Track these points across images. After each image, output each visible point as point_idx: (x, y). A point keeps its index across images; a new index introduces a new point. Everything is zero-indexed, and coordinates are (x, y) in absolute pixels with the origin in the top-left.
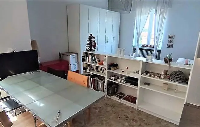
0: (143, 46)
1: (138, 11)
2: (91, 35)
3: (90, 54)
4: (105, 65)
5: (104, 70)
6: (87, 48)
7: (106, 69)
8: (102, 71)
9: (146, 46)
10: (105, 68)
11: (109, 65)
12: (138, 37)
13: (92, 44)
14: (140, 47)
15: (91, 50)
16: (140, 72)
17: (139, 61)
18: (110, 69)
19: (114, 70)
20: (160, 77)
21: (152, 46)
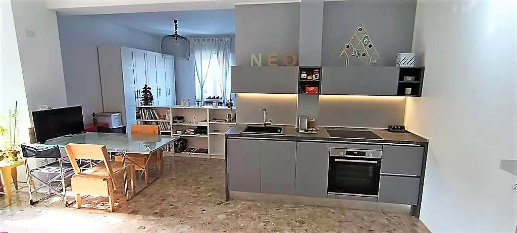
0: (209, 98)
1: (197, 55)
2: (146, 85)
3: (146, 108)
4: (169, 118)
5: (167, 125)
6: (142, 102)
7: (171, 123)
8: (165, 127)
9: (212, 99)
10: (169, 123)
11: (174, 118)
12: (202, 87)
13: (147, 97)
14: (205, 100)
15: (146, 103)
16: (208, 120)
17: (206, 109)
18: (175, 122)
19: (181, 123)
20: (226, 121)
21: (220, 98)
